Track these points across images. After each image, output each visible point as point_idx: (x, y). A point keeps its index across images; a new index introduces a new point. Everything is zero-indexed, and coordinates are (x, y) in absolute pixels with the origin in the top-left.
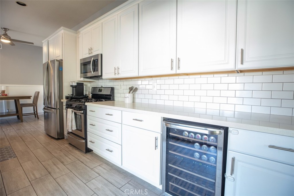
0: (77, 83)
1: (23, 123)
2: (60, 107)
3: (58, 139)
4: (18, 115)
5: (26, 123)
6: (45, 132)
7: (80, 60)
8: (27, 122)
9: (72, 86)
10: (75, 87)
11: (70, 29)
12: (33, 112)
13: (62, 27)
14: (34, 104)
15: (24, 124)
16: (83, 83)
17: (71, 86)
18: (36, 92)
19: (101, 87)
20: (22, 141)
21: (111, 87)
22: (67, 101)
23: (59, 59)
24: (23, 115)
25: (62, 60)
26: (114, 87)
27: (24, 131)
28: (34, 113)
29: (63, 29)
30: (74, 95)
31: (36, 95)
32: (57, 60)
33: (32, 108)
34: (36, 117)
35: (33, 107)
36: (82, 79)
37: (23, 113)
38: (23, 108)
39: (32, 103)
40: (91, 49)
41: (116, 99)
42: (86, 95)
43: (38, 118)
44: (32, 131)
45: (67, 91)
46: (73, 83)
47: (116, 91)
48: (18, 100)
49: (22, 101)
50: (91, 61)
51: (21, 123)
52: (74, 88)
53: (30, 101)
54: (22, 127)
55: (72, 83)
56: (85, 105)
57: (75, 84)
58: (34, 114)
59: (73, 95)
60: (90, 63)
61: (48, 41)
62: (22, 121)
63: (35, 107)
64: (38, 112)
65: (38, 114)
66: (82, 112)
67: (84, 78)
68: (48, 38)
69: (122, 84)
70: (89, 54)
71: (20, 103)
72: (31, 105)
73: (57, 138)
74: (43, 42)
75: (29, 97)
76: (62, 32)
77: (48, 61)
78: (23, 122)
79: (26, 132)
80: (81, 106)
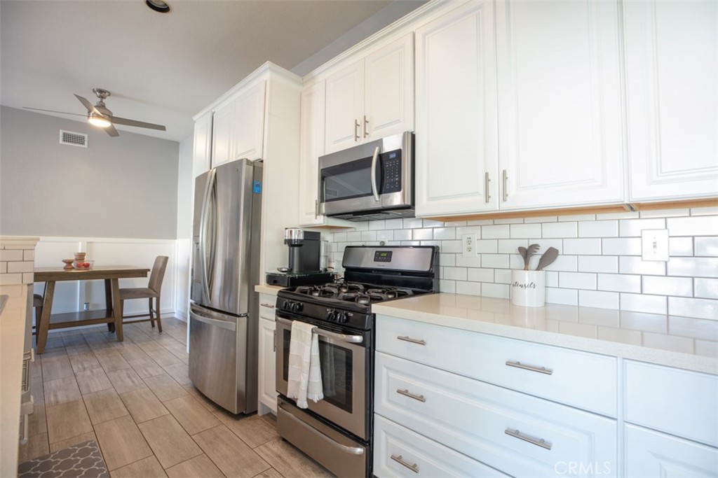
0: (305, 233)
1: (123, 343)
2: (248, 312)
3: (240, 416)
4: (111, 320)
5: (132, 344)
6: (189, 381)
7: (319, 158)
8: (132, 342)
9: (290, 243)
10: (299, 244)
11: (288, 69)
12: (147, 312)
13: (268, 64)
14: (153, 292)
15: (127, 346)
16: (319, 233)
17: (286, 240)
18: (158, 258)
19: (378, 244)
20: (130, 417)
21: (433, 247)
22: (280, 291)
23: (253, 157)
24: (124, 320)
25: (262, 161)
26: (440, 245)
27: (129, 377)
28: (151, 314)
29: (269, 68)
30: (295, 270)
31: (160, 265)
32: (248, 161)
33: (145, 301)
34: (153, 326)
35: (148, 299)
36: (321, 220)
37: (124, 316)
38: (125, 301)
39: (147, 287)
40: (366, 122)
41: (444, 285)
42: (326, 270)
43: (160, 330)
44: (151, 375)
45: (274, 259)
46: (293, 231)
47: (444, 260)
48: (116, 281)
49: (124, 283)
50: (372, 157)
51: (118, 346)
52: (296, 248)
53: (143, 283)
54: (122, 358)
55: (291, 232)
56: (370, 314)
57: (297, 236)
58: (149, 317)
59: (290, 271)
60: (370, 166)
61: (213, 113)
62: (120, 339)
63: (154, 299)
64: (162, 309)
65: (162, 317)
66: (358, 338)
67: (329, 216)
68: (212, 107)
69: (477, 236)
70: (357, 137)
71: (120, 288)
72: (145, 294)
73: (236, 413)
74: (195, 118)
75: (143, 273)
76: (266, 76)
77: (207, 170)
78: (122, 341)
79: (134, 380)
80: (351, 315)
